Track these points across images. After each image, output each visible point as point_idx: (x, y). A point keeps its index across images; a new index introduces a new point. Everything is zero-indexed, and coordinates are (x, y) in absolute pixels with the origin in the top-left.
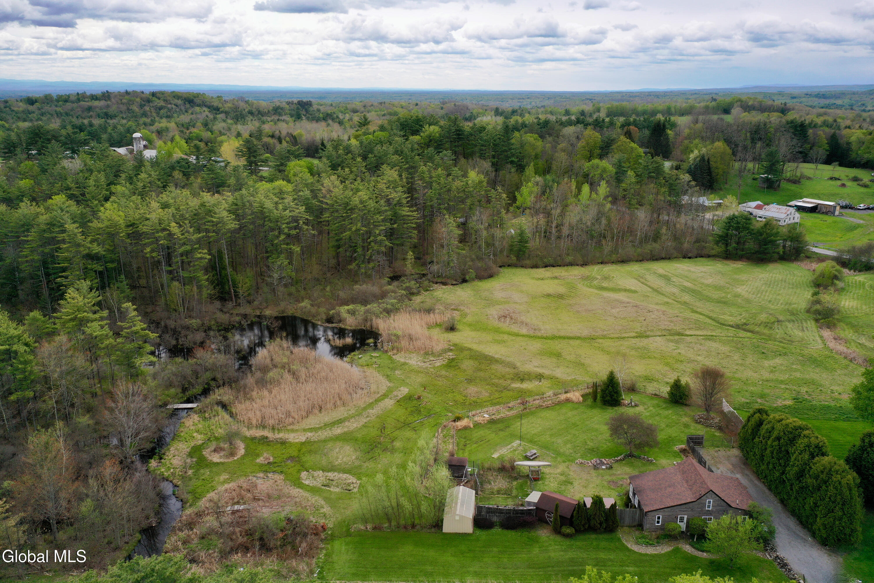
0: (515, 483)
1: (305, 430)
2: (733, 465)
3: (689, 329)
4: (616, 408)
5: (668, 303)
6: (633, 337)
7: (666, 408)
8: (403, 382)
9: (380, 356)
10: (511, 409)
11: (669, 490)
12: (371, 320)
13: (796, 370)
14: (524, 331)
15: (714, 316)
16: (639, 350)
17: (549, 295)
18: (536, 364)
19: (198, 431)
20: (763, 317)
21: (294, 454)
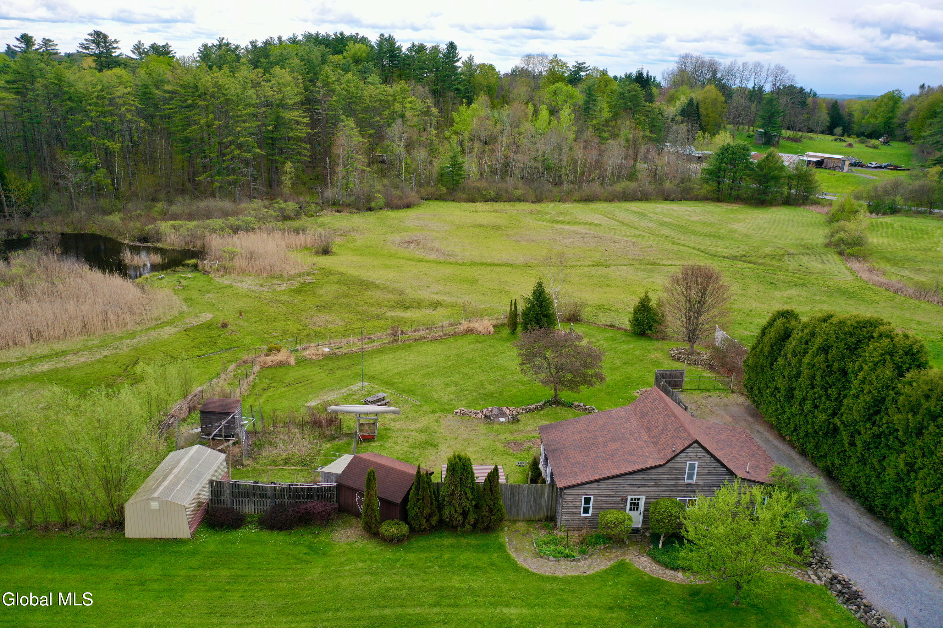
0: (327, 445)
2: (733, 417)
7: (626, 342)
8: (211, 308)
9: (195, 277)
10: (372, 341)
11: (613, 446)
12: (204, 237)
13: (820, 302)
14: (432, 256)
16: (595, 278)
18: (436, 291)
20: (768, 250)
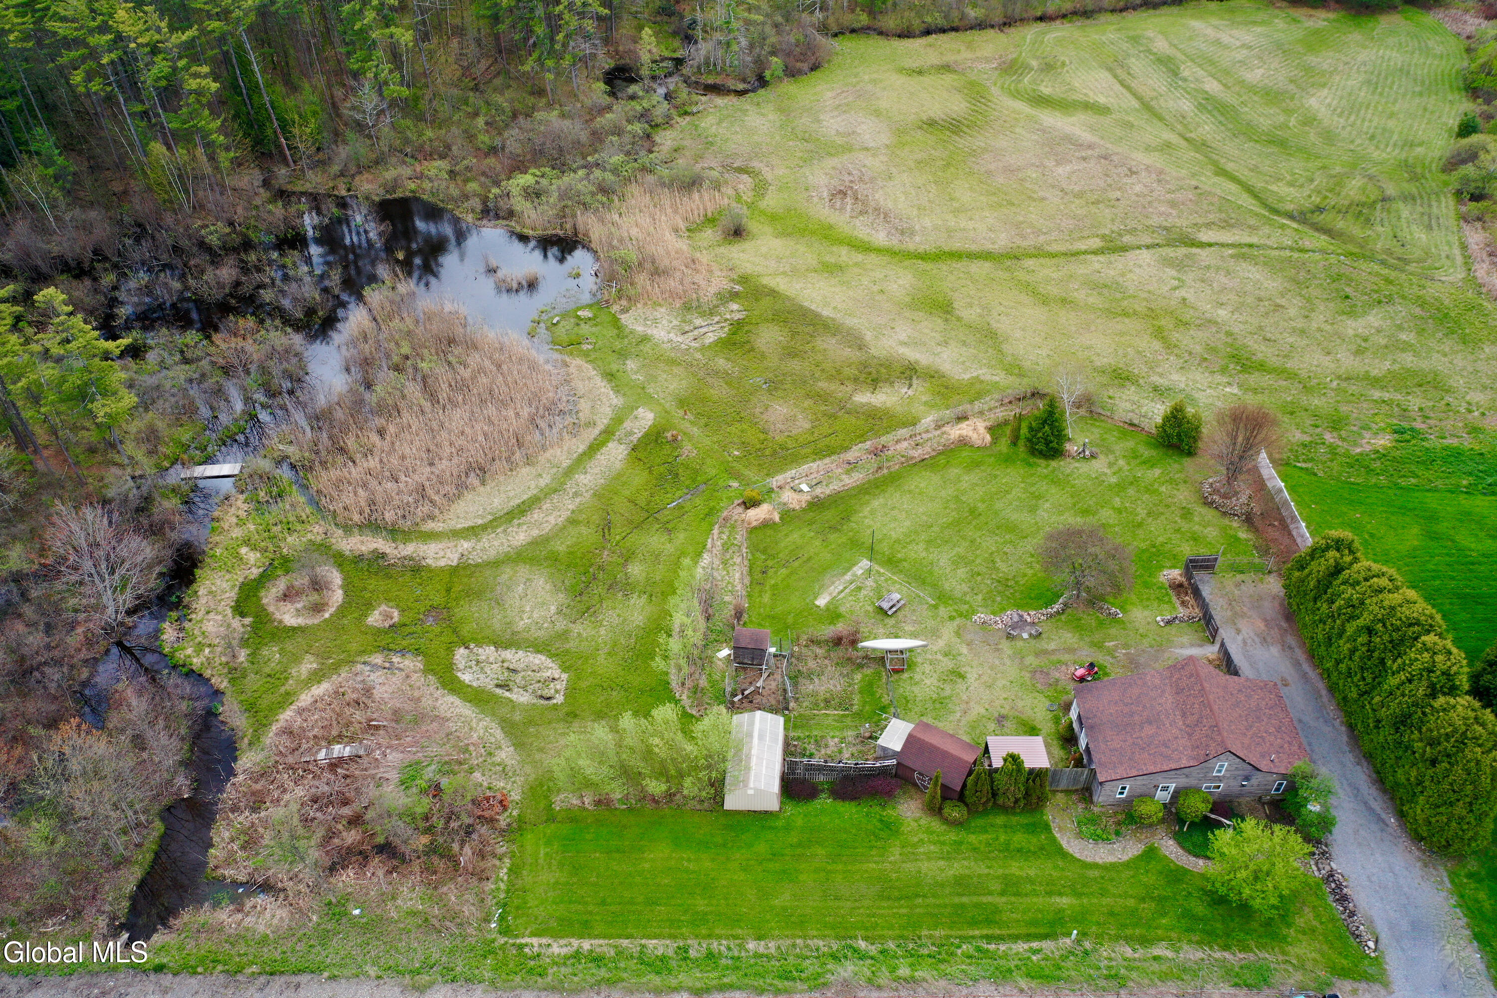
0: (858, 677)
1: (456, 534)
2: (1267, 621)
3: (1209, 225)
4: (1054, 464)
5: (1168, 145)
6: (1095, 253)
7: (1149, 463)
8: (642, 396)
9: (595, 317)
10: (852, 466)
11: (1149, 730)
12: (574, 216)
13: (1406, 347)
14: (880, 238)
15: (1258, 184)
16: (1105, 291)
17: (932, 123)
18: (903, 337)
19: (247, 542)
20: (1354, 188)
21: (438, 599)
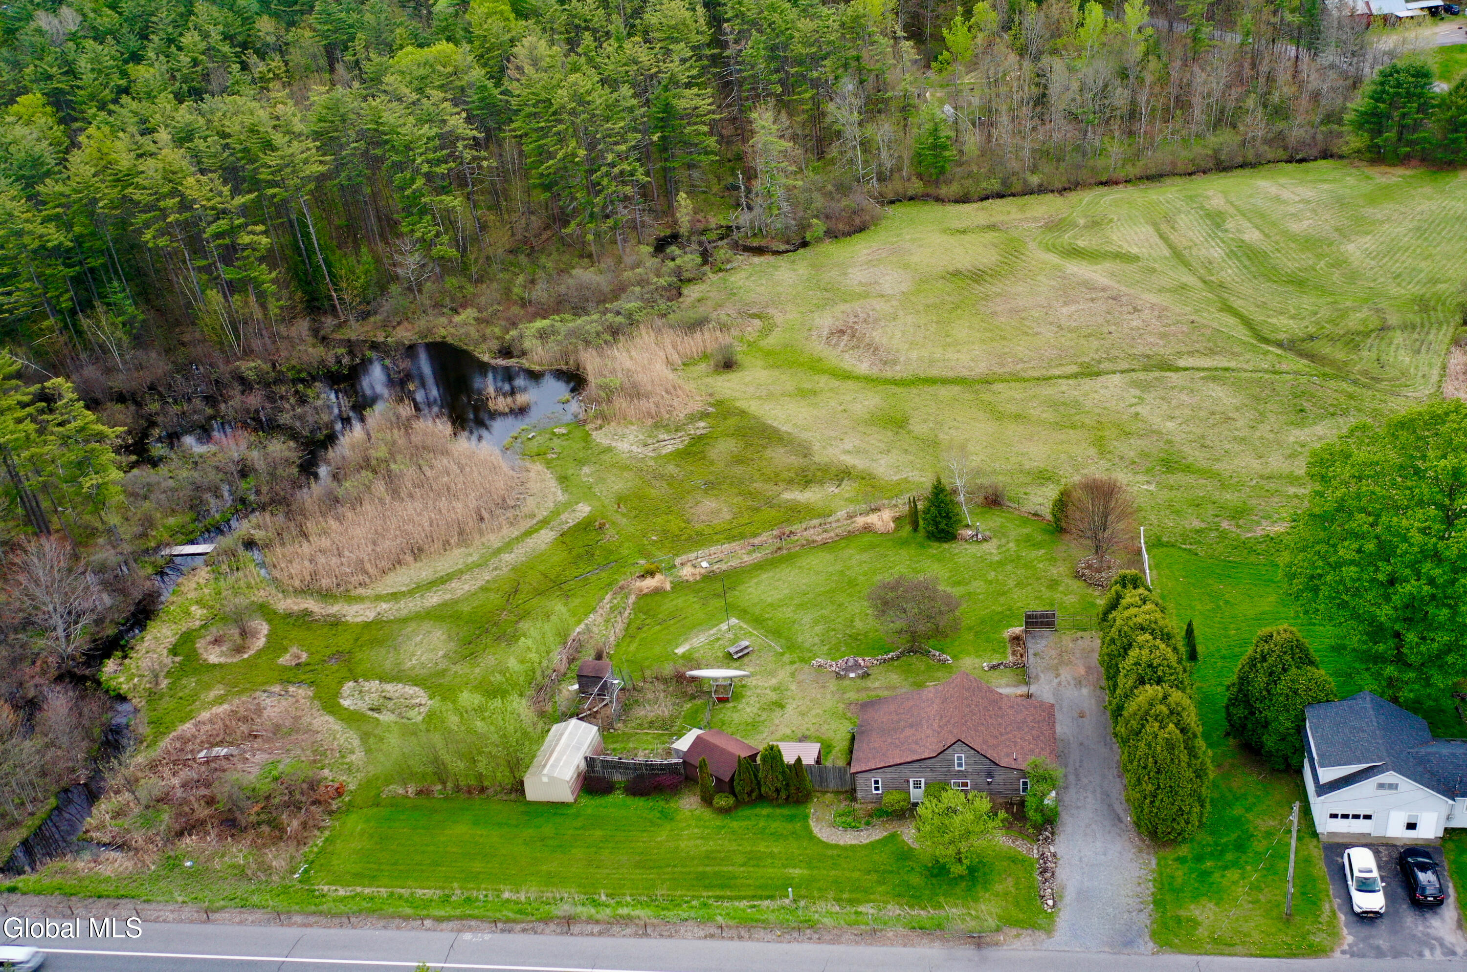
0: (688, 706)
1: (378, 598)
3: (1191, 353)
4: (946, 546)
5: (1184, 287)
6: (1067, 377)
7: (1038, 545)
8: (588, 493)
9: (569, 433)
10: (755, 548)
11: (908, 732)
12: (576, 352)
15: (1258, 316)
16: (1062, 408)
17: (956, 273)
18: (849, 446)
19: (199, 602)
21: (346, 647)
